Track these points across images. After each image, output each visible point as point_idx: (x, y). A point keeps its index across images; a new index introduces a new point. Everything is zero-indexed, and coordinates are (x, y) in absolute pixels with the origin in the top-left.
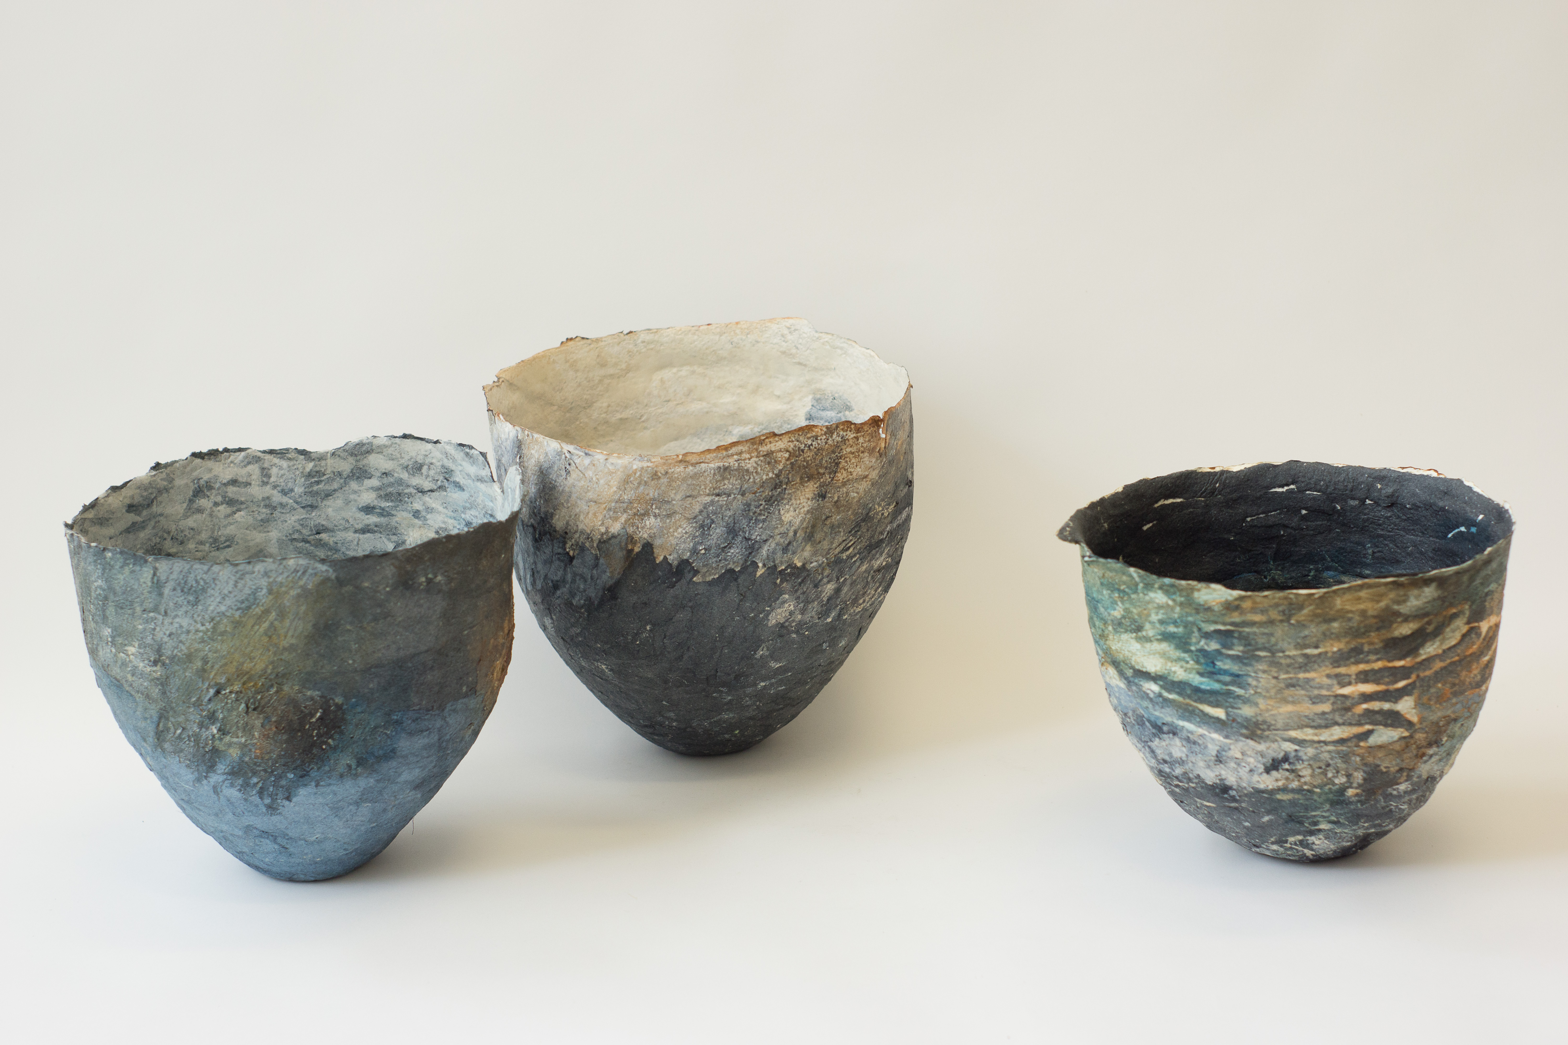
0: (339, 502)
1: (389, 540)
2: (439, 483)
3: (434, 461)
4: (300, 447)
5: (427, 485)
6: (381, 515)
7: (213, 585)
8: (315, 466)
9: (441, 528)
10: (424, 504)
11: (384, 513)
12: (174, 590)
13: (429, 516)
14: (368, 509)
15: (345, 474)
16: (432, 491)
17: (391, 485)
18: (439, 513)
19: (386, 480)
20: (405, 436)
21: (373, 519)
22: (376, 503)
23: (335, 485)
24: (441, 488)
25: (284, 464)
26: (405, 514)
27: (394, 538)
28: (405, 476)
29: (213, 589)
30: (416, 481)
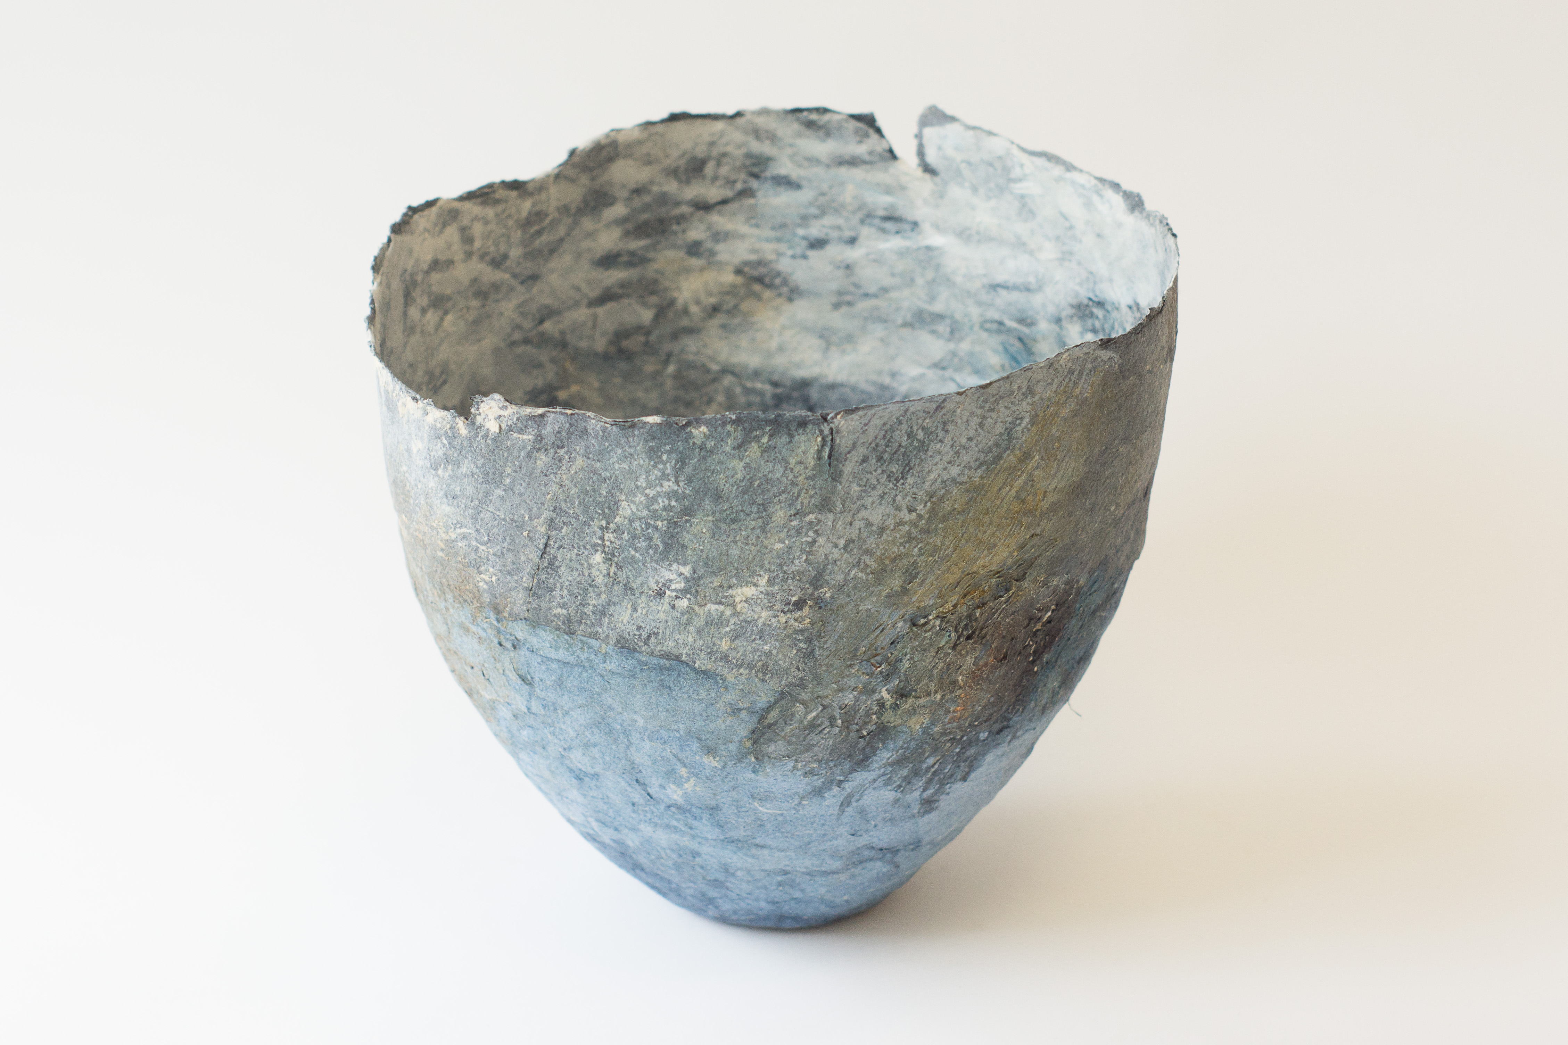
0: (567, 259)
1: (645, 304)
2: (739, 186)
3: (729, 149)
4: (509, 178)
5: (714, 193)
6: (631, 264)
7: (941, 434)
8: (534, 204)
9: (746, 263)
10: (709, 227)
11: (635, 260)
12: (865, 460)
13: (720, 247)
14: (608, 261)
15: (573, 208)
16: (724, 202)
17: (646, 207)
18: (742, 237)
19: (637, 203)
20: (674, 118)
21: (615, 276)
22: (621, 246)
23: (562, 231)
24: (747, 193)
25: (490, 212)
26: (671, 254)
27: (654, 300)
28: (672, 187)
29: (941, 441)
30: (694, 191)
